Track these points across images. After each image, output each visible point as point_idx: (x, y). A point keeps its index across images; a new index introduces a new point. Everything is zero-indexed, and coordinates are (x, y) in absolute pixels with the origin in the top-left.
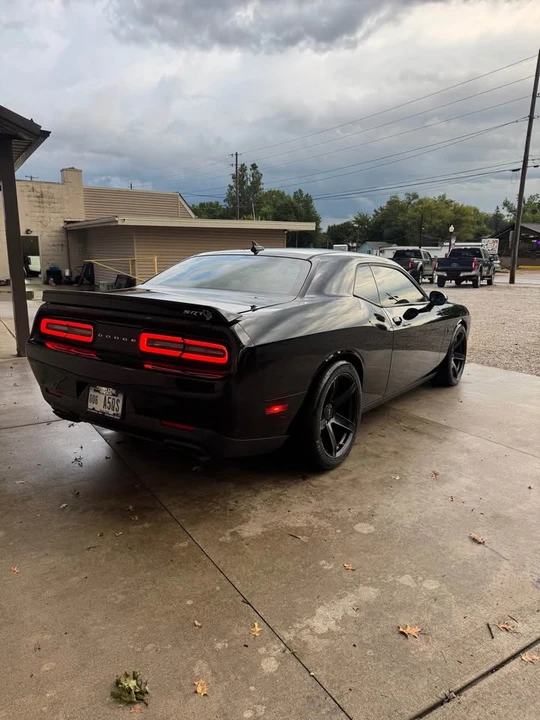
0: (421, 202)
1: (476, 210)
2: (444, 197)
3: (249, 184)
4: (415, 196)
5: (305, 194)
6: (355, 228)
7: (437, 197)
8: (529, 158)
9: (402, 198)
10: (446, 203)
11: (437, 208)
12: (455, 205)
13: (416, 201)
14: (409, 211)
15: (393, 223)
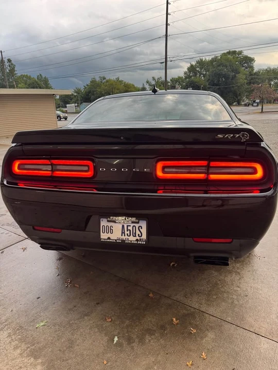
0: (107, 81)
1: (133, 85)
2: (118, 78)
3: (8, 71)
4: (104, 78)
5: (44, 76)
6: (75, 96)
7: (115, 78)
8: (168, 57)
9: (98, 79)
10: (120, 81)
11: (116, 84)
12: (125, 83)
13: (105, 80)
14: (102, 86)
15: (95, 93)
